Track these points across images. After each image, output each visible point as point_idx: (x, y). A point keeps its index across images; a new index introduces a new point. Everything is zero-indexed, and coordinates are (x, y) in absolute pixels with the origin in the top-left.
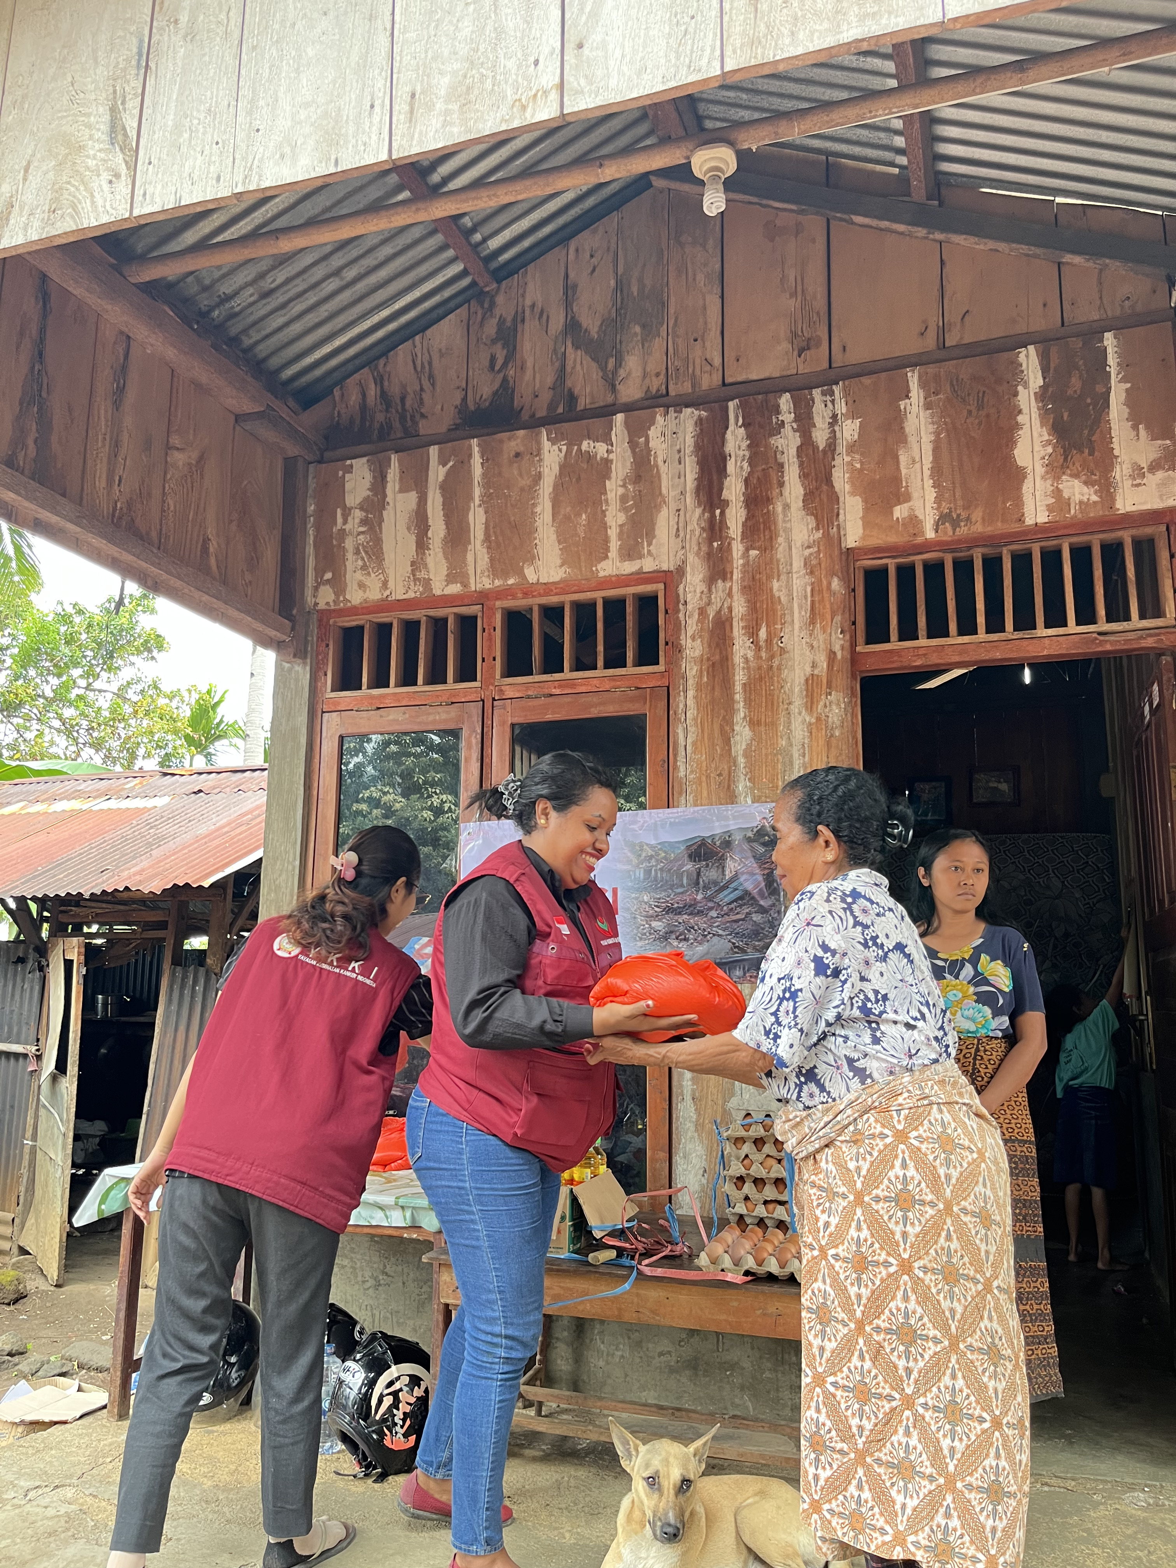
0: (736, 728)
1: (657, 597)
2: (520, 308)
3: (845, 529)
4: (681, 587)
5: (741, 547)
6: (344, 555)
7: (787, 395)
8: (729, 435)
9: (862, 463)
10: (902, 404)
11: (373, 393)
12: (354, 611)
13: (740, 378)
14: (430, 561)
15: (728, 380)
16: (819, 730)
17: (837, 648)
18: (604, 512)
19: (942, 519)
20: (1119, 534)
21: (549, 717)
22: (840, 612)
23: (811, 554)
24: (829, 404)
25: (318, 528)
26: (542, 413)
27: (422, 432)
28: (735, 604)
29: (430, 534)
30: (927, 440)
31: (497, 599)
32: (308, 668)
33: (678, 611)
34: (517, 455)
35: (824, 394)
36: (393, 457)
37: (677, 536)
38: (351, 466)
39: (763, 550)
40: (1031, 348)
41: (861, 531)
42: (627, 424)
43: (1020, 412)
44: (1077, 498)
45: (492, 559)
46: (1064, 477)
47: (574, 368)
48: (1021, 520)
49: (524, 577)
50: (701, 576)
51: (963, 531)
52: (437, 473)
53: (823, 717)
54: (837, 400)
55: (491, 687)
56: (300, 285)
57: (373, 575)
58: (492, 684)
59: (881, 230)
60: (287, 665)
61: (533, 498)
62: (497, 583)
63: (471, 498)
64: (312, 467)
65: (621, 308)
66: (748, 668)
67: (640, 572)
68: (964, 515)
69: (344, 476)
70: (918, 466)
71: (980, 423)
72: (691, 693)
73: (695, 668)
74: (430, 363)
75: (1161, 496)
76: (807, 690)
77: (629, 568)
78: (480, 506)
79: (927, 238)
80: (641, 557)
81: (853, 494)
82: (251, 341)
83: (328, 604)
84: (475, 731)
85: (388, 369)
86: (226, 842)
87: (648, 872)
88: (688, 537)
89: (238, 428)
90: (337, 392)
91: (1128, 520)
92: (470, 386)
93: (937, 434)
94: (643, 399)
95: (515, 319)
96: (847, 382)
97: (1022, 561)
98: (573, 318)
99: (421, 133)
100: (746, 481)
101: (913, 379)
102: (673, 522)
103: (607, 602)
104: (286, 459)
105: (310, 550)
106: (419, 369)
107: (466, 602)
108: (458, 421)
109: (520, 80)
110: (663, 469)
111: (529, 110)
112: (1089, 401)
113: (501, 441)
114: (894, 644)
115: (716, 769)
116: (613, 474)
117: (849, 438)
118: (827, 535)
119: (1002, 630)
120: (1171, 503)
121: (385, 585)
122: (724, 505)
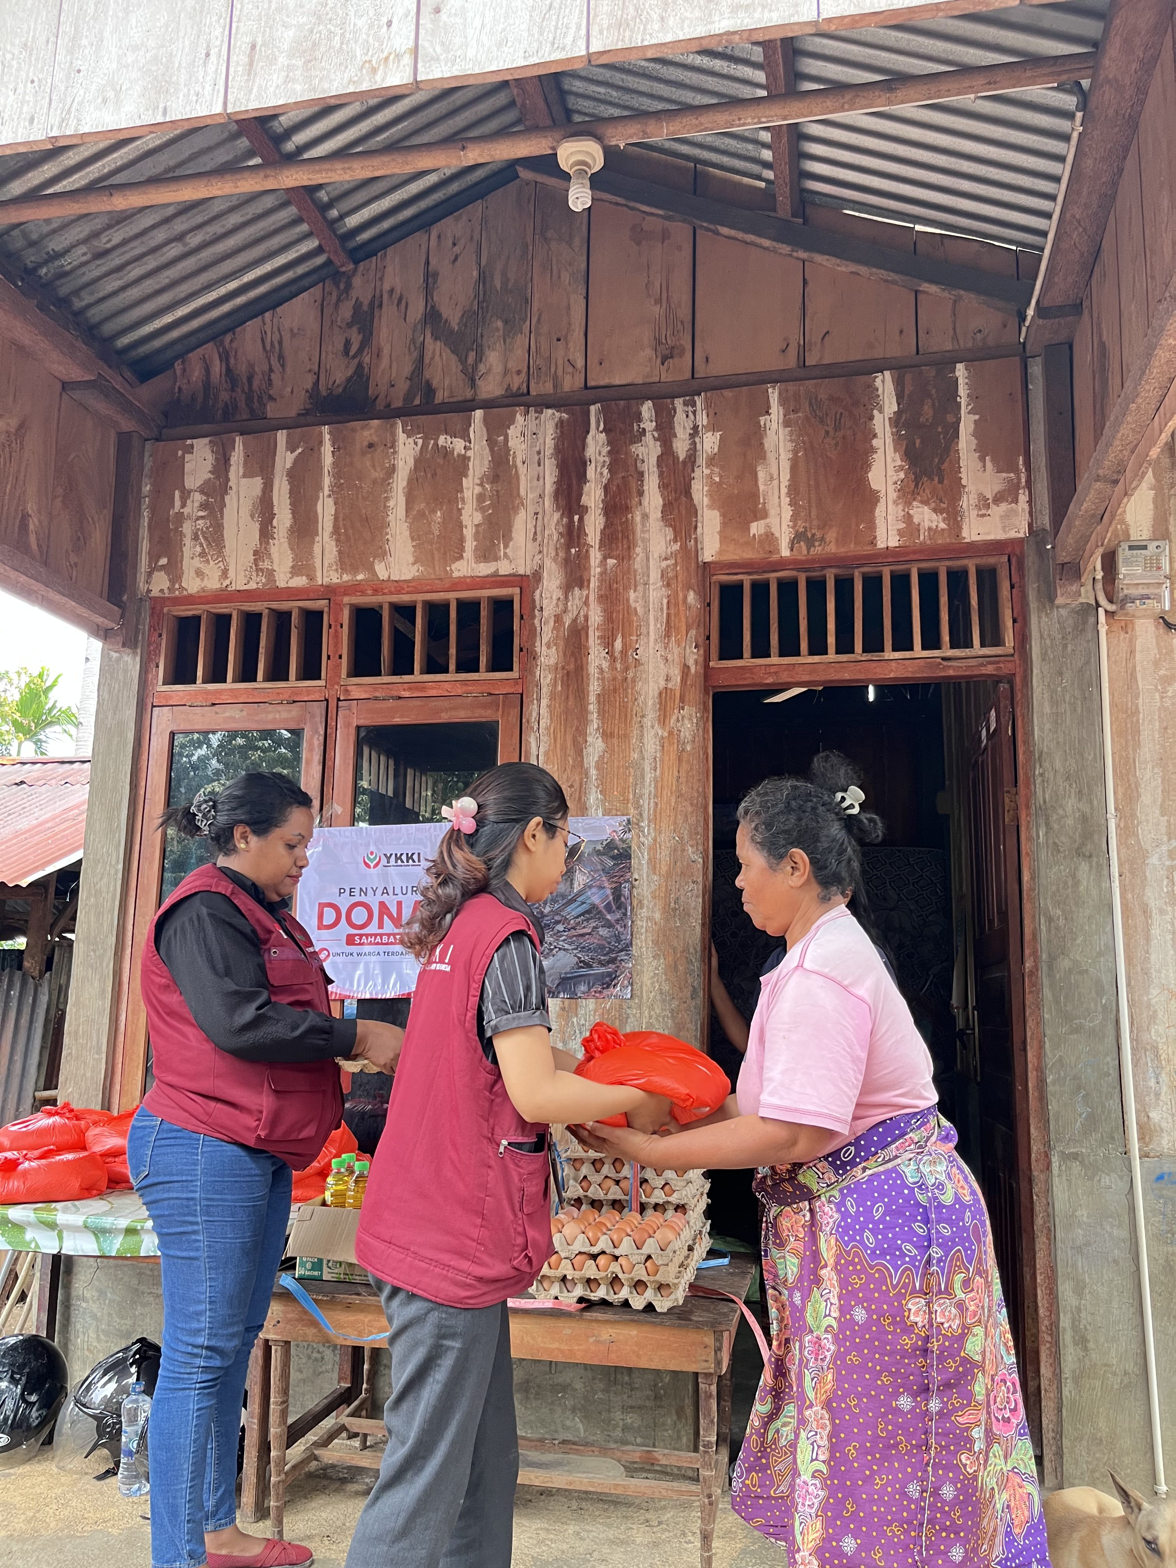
0: (589, 739)
1: (512, 602)
2: (378, 292)
3: (702, 543)
4: (538, 593)
5: (599, 556)
6: (181, 540)
7: (649, 404)
8: (590, 440)
9: (721, 477)
10: (762, 420)
11: (217, 369)
12: (190, 600)
13: (602, 383)
14: (274, 550)
15: (591, 383)
16: (671, 744)
17: (691, 662)
18: (459, 511)
19: (798, 538)
20: (965, 562)
21: (398, 720)
22: (695, 625)
23: (668, 566)
24: (691, 415)
25: (153, 509)
26: (398, 403)
27: (270, 415)
28: (591, 614)
29: (275, 523)
30: (785, 457)
31: (346, 594)
32: (138, 659)
33: (533, 617)
34: (371, 445)
35: (685, 404)
36: (237, 439)
37: (534, 540)
38: (192, 446)
39: (621, 559)
40: (887, 374)
41: (718, 545)
42: (486, 421)
43: (875, 436)
44: (927, 524)
45: (340, 552)
46: (915, 503)
47: (432, 358)
48: (873, 543)
49: (375, 573)
50: (558, 583)
51: (817, 550)
52: (285, 459)
53: (675, 732)
54: (699, 412)
55: (337, 687)
56: (138, 248)
57: (212, 563)
58: (338, 683)
59: (746, 243)
60: (115, 655)
61: (386, 491)
62: (346, 577)
63: (321, 488)
64: (148, 445)
65: (483, 302)
66: (603, 679)
67: (495, 575)
68: (818, 535)
69: (183, 457)
70: (776, 482)
71: (837, 444)
72: (544, 702)
73: (550, 677)
74: (280, 343)
75: (1004, 528)
76: (660, 703)
77: (485, 569)
78: (329, 496)
79: (791, 255)
80: (496, 559)
81: (711, 507)
82: (84, 303)
83: (162, 591)
84: (317, 732)
85: (234, 345)
86: (49, 838)
88: (546, 541)
89: (65, 396)
90: (178, 366)
91: (974, 549)
92: (322, 370)
93: (795, 452)
94: (503, 396)
95: (372, 304)
96: (709, 394)
97: (873, 583)
98: (433, 307)
99: (260, 87)
100: (606, 488)
101: (774, 395)
102: (531, 526)
103: (461, 604)
104: (120, 435)
105: (144, 533)
106: (268, 348)
107: (312, 596)
108: (308, 406)
109: (371, 40)
110: (522, 469)
111: (380, 73)
112: (940, 430)
113: (354, 430)
114: (747, 661)
115: (567, 781)
116: (471, 472)
117: (709, 451)
118: (684, 548)
119: (852, 651)
120: (1013, 534)
121: (225, 573)
122: (583, 511)
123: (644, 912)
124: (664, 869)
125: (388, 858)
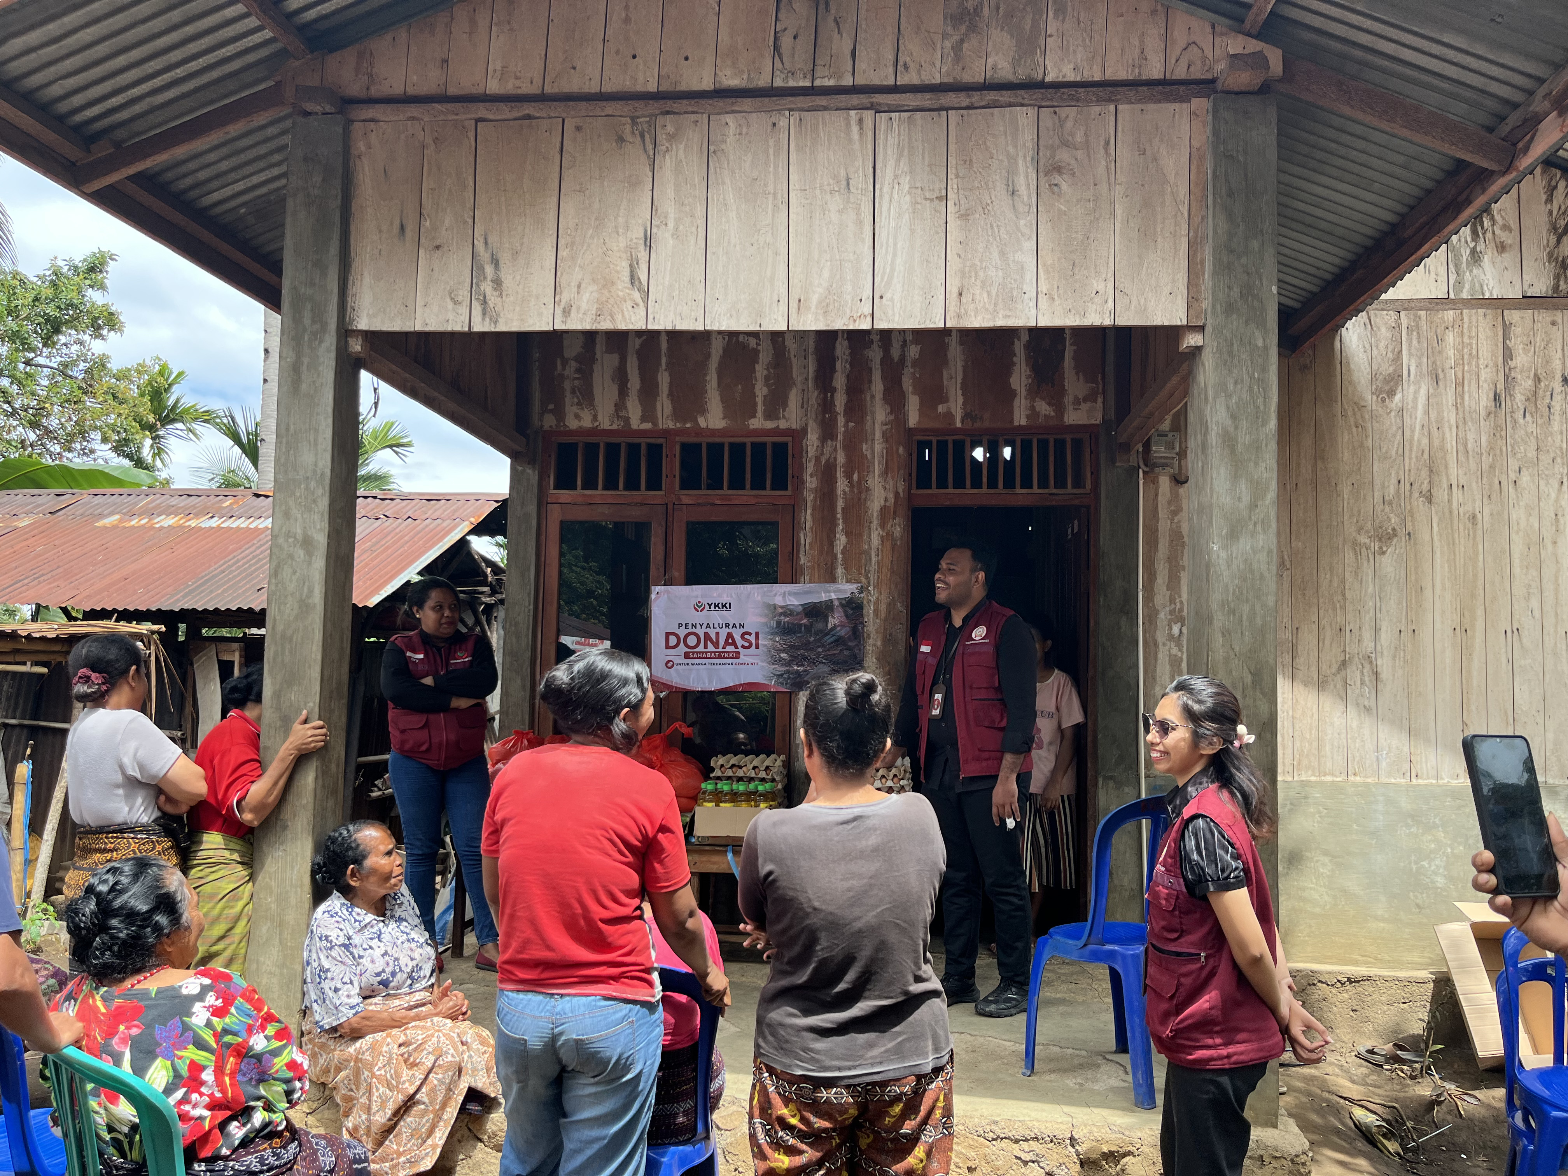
0: (838, 536)
1: (787, 446)
3: (908, 415)
4: (804, 441)
5: (843, 420)
6: (563, 393)
8: (838, 345)
9: (920, 374)
10: (947, 339)
12: (572, 433)
14: (629, 404)
16: (888, 540)
17: (900, 490)
18: (753, 386)
19: (967, 416)
20: (1065, 436)
21: (712, 519)
22: (903, 467)
23: (887, 429)
25: (542, 370)
28: (838, 457)
29: (629, 385)
30: (960, 364)
31: (678, 436)
32: (537, 472)
33: (802, 456)
37: (802, 407)
39: (857, 423)
41: (918, 418)
43: (1015, 355)
44: (1044, 412)
45: (674, 408)
46: (1037, 399)
48: (1011, 422)
49: (697, 424)
50: (817, 436)
51: (978, 425)
52: (634, 342)
53: (891, 533)
55: (672, 496)
57: (586, 410)
58: (673, 494)
60: (520, 468)
61: (704, 370)
62: (678, 425)
63: (660, 365)
66: (846, 498)
67: (777, 428)
68: (979, 415)
70: (954, 380)
71: (992, 359)
72: (809, 512)
73: (812, 495)
75: (1088, 417)
76: (881, 515)
77: (770, 425)
78: (666, 370)
80: (778, 418)
81: (914, 393)
83: (550, 426)
84: (660, 525)
87: (779, 623)
88: (809, 408)
91: (1070, 428)
93: (966, 362)
99: (803, 320)
100: (848, 377)
102: (800, 398)
103: (754, 445)
105: (536, 386)
107: (655, 435)
109: (853, 306)
110: (794, 361)
111: (857, 322)
112: (1054, 353)
114: (934, 491)
115: (824, 561)
116: (761, 360)
117: (913, 357)
118: (897, 418)
119: (996, 487)
120: (1093, 422)
121: (595, 418)
122: (833, 390)
123: (871, 641)
124: (883, 615)
125: (710, 606)
